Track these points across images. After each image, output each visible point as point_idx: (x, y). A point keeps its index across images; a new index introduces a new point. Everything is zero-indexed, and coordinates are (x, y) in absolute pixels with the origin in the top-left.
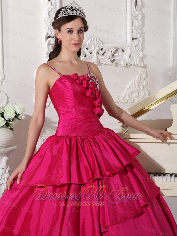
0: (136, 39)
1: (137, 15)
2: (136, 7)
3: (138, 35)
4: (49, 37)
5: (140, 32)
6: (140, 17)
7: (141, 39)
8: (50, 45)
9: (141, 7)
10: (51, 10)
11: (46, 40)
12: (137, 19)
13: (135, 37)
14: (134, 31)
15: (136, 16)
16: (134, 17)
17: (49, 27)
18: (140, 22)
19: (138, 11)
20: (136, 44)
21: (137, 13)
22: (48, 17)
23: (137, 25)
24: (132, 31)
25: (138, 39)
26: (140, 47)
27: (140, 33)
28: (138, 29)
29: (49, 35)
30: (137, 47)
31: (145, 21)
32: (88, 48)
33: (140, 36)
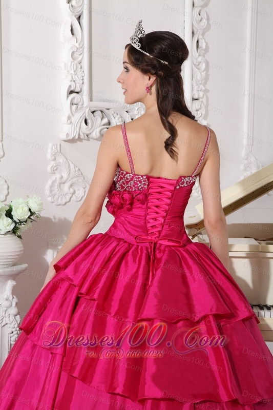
0: (196, 99)
1: (200, 62)
2: (199, 51)
3: (201, 94)
4: (71, 92)
5: (203, 88)
6: (203, 66)
7: (204, 100)
8: (72, 104)
9: (204, 50)
10: (75, 50)
11: (68, 97)
12: (199, 69)
13: (196, 97)
14: (195, 88)
15: (197, 64)
16: (195, 65)
17: (72, 77)
18: (204, 74)
19: (200, 57)
20: (197, 108)
21: (200, 59)
22: (72, 60)
23: (199, 78)
24: (193, 88)
25: (200, 100)
26: (204, 113)
27: (204, 91)
28: (201, 84)
29: (72, 89)
30: (199, 112)
31: (209, 73)
32: (129, 111)
33: (203, 95)
